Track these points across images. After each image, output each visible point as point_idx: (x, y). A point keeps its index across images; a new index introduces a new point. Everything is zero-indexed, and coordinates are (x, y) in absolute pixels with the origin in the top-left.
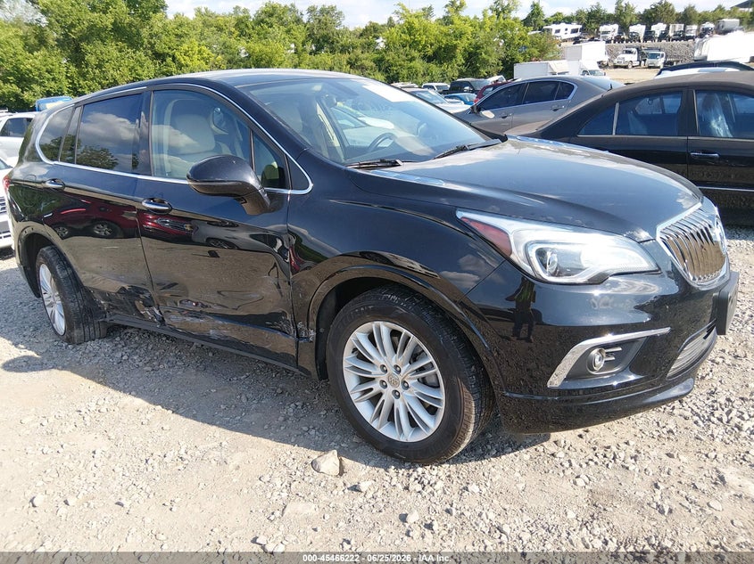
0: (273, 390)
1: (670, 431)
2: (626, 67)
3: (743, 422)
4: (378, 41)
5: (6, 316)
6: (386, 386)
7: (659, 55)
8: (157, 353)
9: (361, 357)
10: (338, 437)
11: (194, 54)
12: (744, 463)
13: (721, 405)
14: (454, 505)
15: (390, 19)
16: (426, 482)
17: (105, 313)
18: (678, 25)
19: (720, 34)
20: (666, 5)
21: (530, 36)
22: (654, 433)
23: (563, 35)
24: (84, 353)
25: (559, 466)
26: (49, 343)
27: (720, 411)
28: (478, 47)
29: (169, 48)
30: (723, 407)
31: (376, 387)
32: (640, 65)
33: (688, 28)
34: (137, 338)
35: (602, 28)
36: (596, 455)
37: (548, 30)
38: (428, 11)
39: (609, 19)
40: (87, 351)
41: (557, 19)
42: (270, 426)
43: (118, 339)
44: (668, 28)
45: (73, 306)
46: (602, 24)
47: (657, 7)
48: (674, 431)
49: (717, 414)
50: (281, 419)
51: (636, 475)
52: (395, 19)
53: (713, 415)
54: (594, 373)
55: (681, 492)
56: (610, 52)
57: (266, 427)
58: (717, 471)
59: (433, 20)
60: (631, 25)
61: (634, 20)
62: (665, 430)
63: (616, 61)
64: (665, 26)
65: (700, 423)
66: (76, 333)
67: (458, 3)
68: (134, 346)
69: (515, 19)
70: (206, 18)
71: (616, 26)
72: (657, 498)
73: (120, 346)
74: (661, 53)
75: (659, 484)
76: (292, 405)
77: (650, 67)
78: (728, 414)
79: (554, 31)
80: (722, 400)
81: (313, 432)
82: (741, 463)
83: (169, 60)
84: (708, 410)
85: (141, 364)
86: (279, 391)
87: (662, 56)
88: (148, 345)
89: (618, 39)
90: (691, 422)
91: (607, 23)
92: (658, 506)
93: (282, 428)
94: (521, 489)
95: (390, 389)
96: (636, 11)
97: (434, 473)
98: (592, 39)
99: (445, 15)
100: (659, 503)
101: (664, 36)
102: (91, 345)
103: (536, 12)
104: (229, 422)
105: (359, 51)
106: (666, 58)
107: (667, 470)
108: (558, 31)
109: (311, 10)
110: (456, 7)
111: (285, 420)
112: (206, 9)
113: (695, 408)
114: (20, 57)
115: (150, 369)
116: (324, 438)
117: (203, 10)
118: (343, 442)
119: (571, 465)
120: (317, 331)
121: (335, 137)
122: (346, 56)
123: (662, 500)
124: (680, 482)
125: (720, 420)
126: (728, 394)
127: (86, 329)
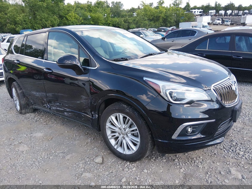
0: (85, 133)
1: (215, 154)
2: (217, 25)
3: (240, 152)
4: (134, 14)
5: (2, 103)
6: (120, 135)
7: (229, 21)
8: (49, 119)
9: (112, 124)
10: (103, 151)
11: (73, 17)
12: (239, 166)
13: (234, 145)
14: (138, 176)
15: (139, 6)
16: (130, 168)
17: (33, 105)
18: (236, 11)
19: (250, 14)
20: (232, 4)
21: (185, 14)
22: (210, 154)
23: (196, 13)
24: (25, 117)
25: (175, 164)
26: (14, 113)
27: (233, 147)
28: (167, 17)
29: (65, 14)
30: (234, 146)
31: (117, 135)
32: (222, 24)
33: (240, 12)
34: (43, 113)
35: (210, 11)
36: (189, 161)
37: (191, 11)
38: (151, 4)
39: (212, 8)
40: (26, 117)
41: (195, 8)
42: (81, 145)
43: (37, 113)
44: (232, 12)
45: (23, 102)
46: (210, 10)
47: (229, 4)
48: (216, 154)
49: (232, 148)
50: (86, 143)
51: (201, 169)
52: (140, 6)
53: (230, 149)
54: (188, 134)
55: (216, 176)
56: (212, 20)
57: (80, 146)
58: (229, 169)
59: (153, 7)
60: (220, 11)
61: (221, 9)
62: (213, 153)
63: (214, 22)
64: (231, 11)
65: (226, 151)
66: (23, 111)
67: (162, 2)
68: (41, 116)
69: (180, 8)
70: (78, 4)
71: (215, 11)
72: (207, 178)
73: (37, 115)
74: (230, 20)
75: (208, 173)
76: (90, 139)
77: (226, 25)
78: (235, 149)
79: (193, 12)
80: (234, 144)
81: (95, 148)
82: (238, 167)
83: (65, 18)
84: (229, 147)
85: (43, 122)
86: (86, 133)
87: (230, 21)
88: (46, 116)
89: (215, 15)
90: (223, 151)
91: (211, 10)
92: (207, 180)
93: (86, 146)
94: (161, 172)
95: (122, 136)
96: (222, 6)
97: (133, 165)
98: (207, 15)
99: (157, 5)
100: (207, 179)
101: (231, 15)
102: (28, 115)
103: (188, 5)
104: (68, 143)
105: (127, 17)
106: (231, 22)
107: (212, 168)
108: (195, 12)
109: (113, 3)
110: (161, 3)
111: (87, 144)
112: (78, 2)
113: (225, 146)
114: (15, 16)
115: (45, 124)
116: (99, 151)
117: (77, 2)
118: (105, 152)
119: (179, 164)
120: (98, 115)
121: (112, 48)
122: (123, 19)
123: (208, 178)
124: (216, 172)
125: (233, 151)
126: (237, 141)
127: (27, 110)
